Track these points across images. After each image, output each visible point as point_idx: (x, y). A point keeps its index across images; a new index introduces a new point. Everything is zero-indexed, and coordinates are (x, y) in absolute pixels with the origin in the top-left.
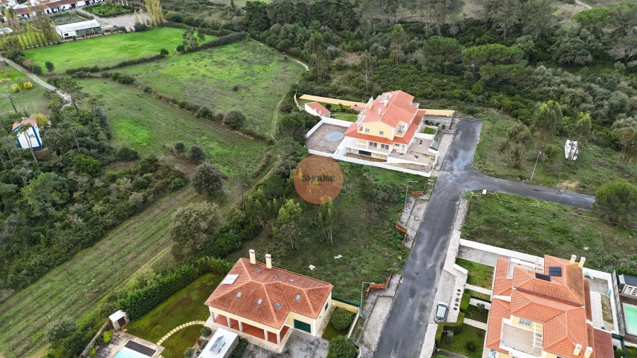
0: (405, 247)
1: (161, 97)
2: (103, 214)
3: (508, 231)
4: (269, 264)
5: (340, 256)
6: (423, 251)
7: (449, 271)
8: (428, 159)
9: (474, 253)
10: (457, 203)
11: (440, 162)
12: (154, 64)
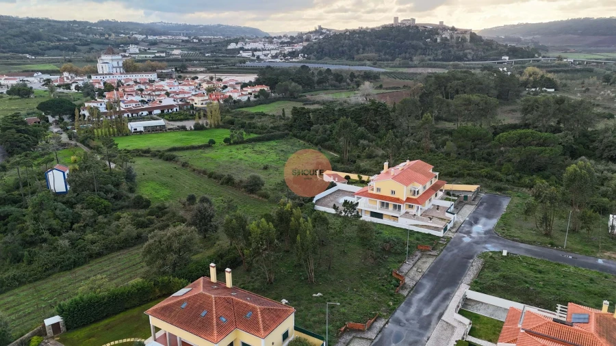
0: (399, 295)
1: (194, 170)
2: (93, 242)
3: (528, 288)
4: (229, 283)
5: (319, 294)
6: (421, 300)
7: (449, 322)
8: (444, 223)
9: (483, 307)
10: (471, 261)
11: (457, 226)
12: (200, 150)
